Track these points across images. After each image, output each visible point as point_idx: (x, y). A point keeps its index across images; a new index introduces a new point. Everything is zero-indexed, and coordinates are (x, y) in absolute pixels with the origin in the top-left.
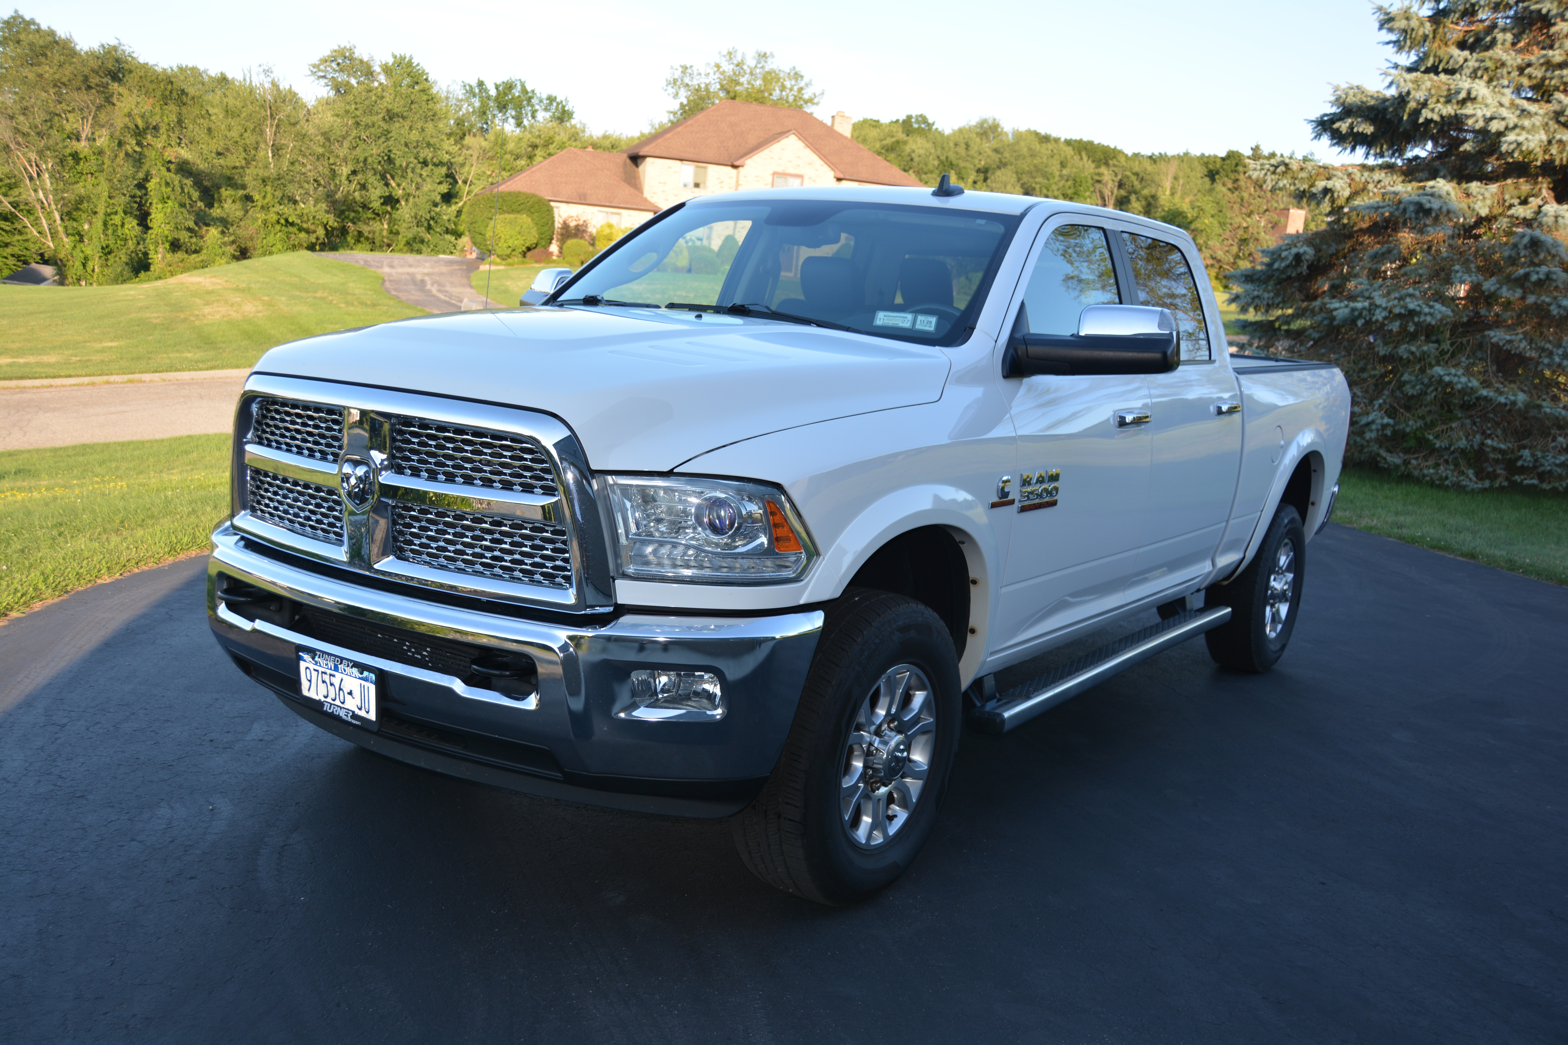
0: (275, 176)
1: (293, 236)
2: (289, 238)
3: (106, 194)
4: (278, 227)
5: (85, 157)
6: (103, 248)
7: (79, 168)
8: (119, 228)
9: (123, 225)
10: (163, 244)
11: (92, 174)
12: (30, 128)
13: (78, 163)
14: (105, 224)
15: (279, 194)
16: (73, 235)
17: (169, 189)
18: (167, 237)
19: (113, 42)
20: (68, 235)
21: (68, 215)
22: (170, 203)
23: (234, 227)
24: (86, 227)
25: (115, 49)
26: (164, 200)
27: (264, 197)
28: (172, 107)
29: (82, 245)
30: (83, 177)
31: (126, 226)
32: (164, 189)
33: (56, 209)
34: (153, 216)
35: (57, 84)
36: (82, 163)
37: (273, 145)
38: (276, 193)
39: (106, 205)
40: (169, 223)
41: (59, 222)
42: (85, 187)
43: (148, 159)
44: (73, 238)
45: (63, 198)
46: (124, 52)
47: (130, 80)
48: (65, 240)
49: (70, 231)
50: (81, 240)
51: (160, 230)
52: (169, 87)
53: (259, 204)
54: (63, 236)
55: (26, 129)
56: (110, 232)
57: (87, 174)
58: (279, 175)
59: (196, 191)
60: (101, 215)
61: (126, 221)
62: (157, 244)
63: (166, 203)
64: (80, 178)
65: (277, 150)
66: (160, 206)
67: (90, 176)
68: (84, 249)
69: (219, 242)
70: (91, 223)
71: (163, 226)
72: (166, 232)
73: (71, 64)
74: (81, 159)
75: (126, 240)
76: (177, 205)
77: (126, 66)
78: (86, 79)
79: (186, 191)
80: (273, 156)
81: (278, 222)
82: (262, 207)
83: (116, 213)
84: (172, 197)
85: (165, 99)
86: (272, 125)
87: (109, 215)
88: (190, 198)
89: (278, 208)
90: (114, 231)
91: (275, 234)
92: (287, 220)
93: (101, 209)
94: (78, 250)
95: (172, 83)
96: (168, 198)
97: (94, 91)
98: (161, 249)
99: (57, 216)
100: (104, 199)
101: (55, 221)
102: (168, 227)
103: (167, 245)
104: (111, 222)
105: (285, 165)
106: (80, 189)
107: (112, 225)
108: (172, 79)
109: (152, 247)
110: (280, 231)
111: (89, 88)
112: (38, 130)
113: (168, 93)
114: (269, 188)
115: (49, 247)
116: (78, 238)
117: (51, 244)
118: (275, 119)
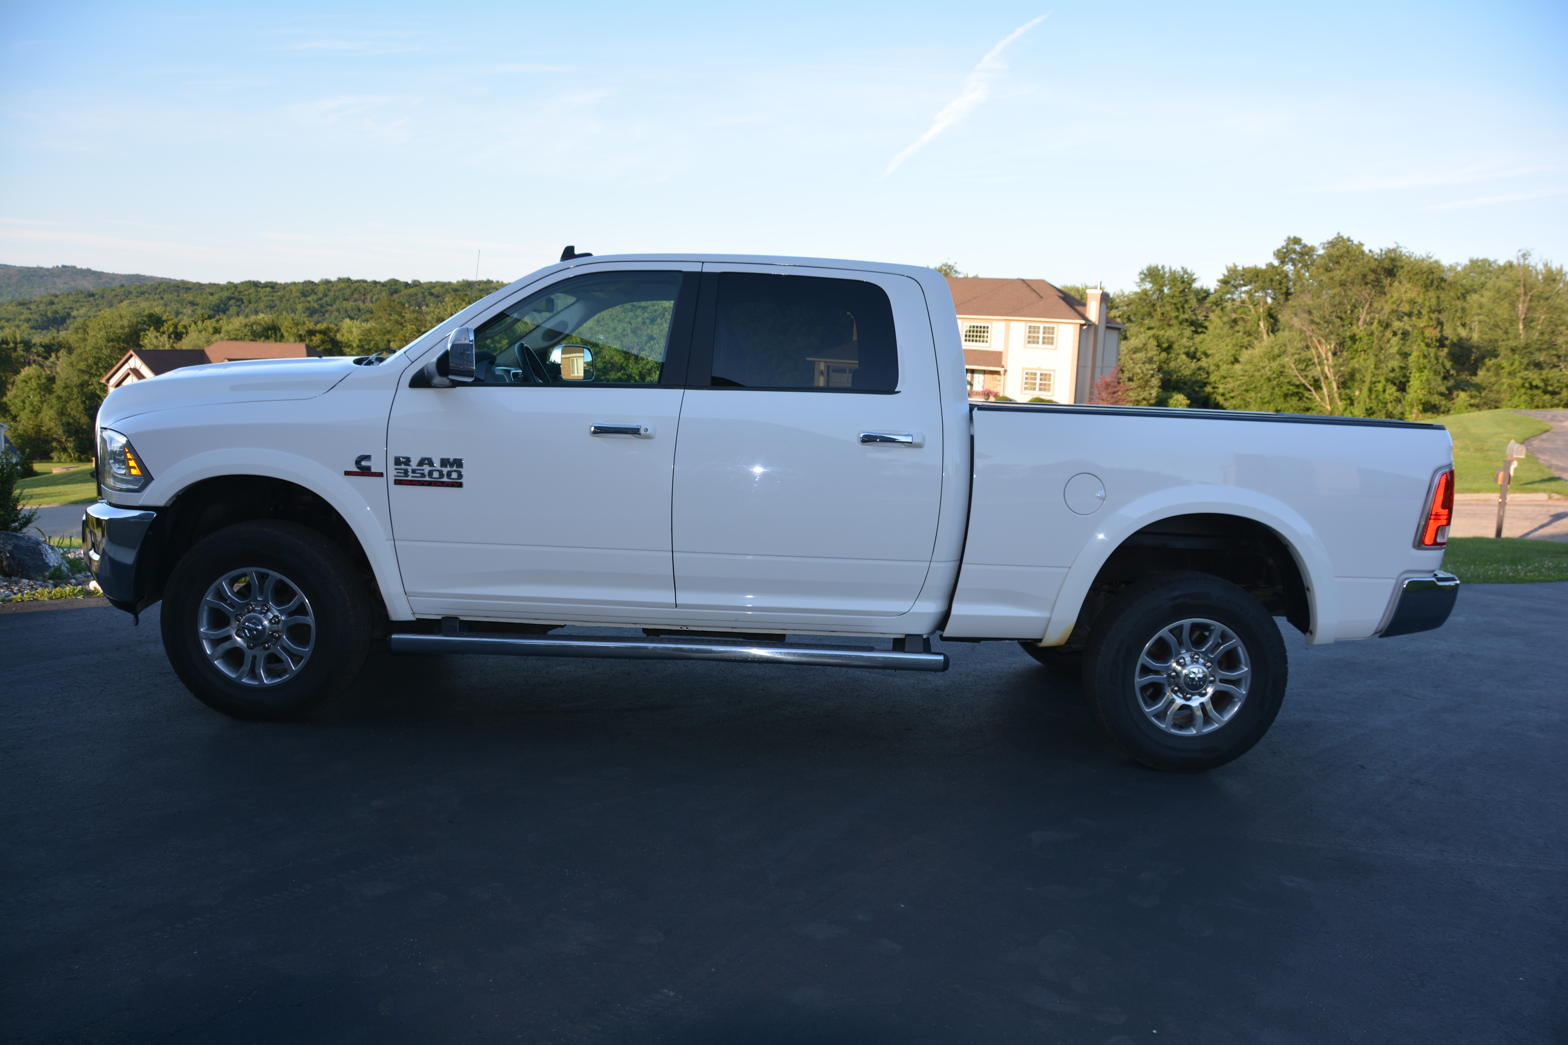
0: (1523, 345)
1: (1537, 398)
2: (1532, 400)
3: (1373, 366)
4: (1523, 390)
5: (1360, 338)
6: (1367, 410)
7: (1355, 347)
8: (1381, 393)
9: (1384, 391)
10: (1417, 406)
11: (1365, 351)
12: (1320, 318)
13: (1355, 343)
14: (1370, 390)
15: (1525, 361)
16: (1345, 400)
17: (1426, 360)
18: (1421, 400)
19: (1392, 246)
20: (1341, 399)
21: (1344, 385)
22: (1426, 372)
23: (1486, 391)
24: (1357, 393)
25: (1394, 250)
26: (1421, 370)
27: (1512, 364)
28: (1432, 294)
29: (1352, 407)
30: (1358, 354)
31: (1387, 392)
32: (1421, 360)
33: (1335, 380)
34: (1411, 383)
35: (1342, 284)
36: (1357, 343)
37: (1525, 319)
38: (1523, 360)
39: (1372, 375)
40: (1423, 389)
41: (1335, 389)
42: (1358, 361)
43: (1410, 337)
44: (1344, 402)
45: (1339, 371)
46: (1401, 252)
47: (1402, 275)
48: (1340, 404)
49: (1343, 397)
50: (1352, 404)
51: (1416, 395)
52: (1430, 277)
53: (1507, 370)
54: (1338, 401)
55: (1318, 320)
56: (1373, 396)
57: (1361, 351)
58: (1527, 344)
59: (1449, 361)
60: (1367, 384)
61: (1387, 388)
62: (1412, 406)
63: (1422, 372)
64: (1356, 354)
65: (1529, 323)
66: (1418, 375)
67: (1363, 352)
68: (1353, 411)
69: (1466, 404)
70: (1361, 390)
71: (1419, 391)
72: (1421, 397)
73: (1356, 266)
74: (1357, 340)
75: (1386, 403)
76: (1432, 374)
77: (1399, 264)
78: (1365, 276)
79: (1440, 361)
80: (1525, 327)
81: (1523, 386)
82: (1510, 374)
83: (1379, 382)
84: (1428, 367)
85: (1427, 287)
86: (1524, 302)
87: (1374, 383)
88: (1444, 367)
89: (1524, 373)
90: (1377, 396)
91: (1520, 397)
92: (1531, 384)
93: (1368, 379)
94: (1348, 411)
95: (1433, 273)
96: (1425, 368)
97: (1370, 286)
98: (1415, 410)
99: (1334, 385)
100: (1370, 371)
101: (1333, 389)
102: (1423, 392)
103: (1421, 407)
104: (1375, 389)
105: (1536, 335)
106: (1354, 364)
107: (1376, 391)
108: (1434, 270)
109: (1407, 409)
110: (1525, 394)
111: (1367, 284)
112: (1326, 320)
113: (1429, 282)
114: (1516, 356)
115: (1327, 410)
116: (1349, 402)
117: (1329, 407)
118: (1527, 295)
